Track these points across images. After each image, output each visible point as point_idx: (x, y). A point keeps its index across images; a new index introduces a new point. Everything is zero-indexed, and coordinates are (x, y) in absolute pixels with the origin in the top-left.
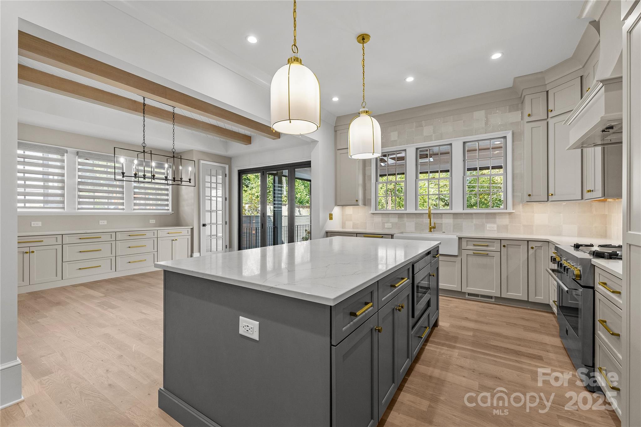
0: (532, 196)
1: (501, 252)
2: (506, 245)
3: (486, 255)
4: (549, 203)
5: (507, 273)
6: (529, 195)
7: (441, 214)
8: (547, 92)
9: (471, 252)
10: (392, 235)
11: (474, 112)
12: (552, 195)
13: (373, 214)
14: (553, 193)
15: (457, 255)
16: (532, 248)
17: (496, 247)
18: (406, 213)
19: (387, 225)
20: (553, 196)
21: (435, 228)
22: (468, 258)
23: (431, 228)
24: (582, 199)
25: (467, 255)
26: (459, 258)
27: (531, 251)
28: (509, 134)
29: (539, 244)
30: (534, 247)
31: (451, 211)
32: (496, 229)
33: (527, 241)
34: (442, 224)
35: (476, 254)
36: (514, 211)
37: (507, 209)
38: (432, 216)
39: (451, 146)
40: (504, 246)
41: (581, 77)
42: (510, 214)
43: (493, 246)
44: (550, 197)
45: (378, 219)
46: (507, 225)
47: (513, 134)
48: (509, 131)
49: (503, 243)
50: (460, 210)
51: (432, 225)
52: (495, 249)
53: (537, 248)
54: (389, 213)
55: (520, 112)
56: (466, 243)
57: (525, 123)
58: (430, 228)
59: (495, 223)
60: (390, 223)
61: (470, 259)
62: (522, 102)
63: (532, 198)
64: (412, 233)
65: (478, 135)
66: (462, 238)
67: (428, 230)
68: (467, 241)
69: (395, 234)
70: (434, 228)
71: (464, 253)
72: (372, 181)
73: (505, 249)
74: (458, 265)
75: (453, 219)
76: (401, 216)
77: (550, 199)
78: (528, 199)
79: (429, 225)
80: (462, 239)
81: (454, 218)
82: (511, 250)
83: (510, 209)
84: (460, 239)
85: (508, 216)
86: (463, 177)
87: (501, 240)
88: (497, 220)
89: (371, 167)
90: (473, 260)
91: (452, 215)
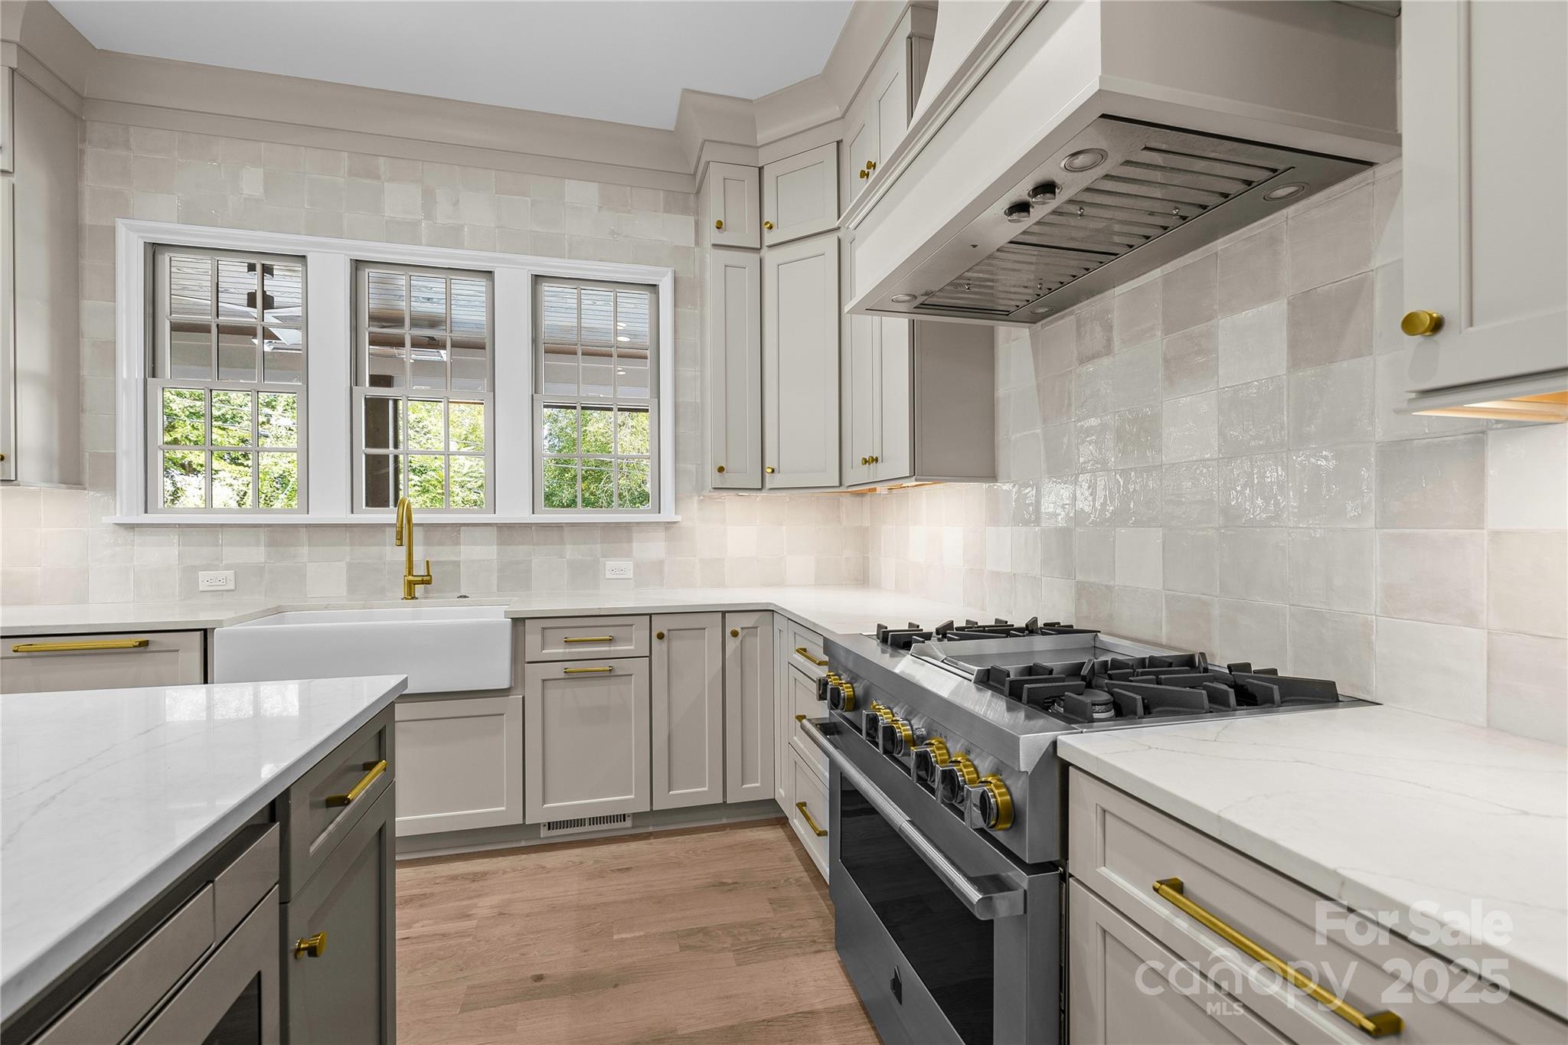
0: (727, 472)
1: (650, 657)
2: (665, 633)
3: (608, 674)
4: (763, 494)
5: (670, 724)
6: (721, 469)
7: (457, 527)
8: (761, 169)
9: (557, 671)
10: (205, 631)
11: (567, 180)
12: (773, 471)
13: (131, 527)
14: (775, 466)
15: (506, 686)
16: (735, 634)
17: (634, 643)
18: (307, 526)
19: (206, 579)
20: (776, 474)
21: (428, 582)
22: (548, 692)
23: (411, 585)
24: (841, 484)
25: (544, 680)
26: (515, 698)
27: (732, 644)
28: (666, 278)
29: (749, 621)
30: (739, 630)
31: (493, 515)
32: (631, 577)
33: (720, 614)
34: (457, 564)
35: (575, 675)
36: (678, 518)
37: (660, 513)
38: (418, 534)
39: (491, 283)
40: (661, 636)
41: (839, 143)
42: (669, 525)
43: (629, 640)
44: (767, 476)
45: (161, 553)
46: (661, 562)
47: (676, 281)
48: (664, 269)
49: (659, 625)
50: (523, 515)
51: (420, 570)
52: (632, 647)
53: (745, 631)
54: (222, 526)
55: (691, 220)
56: (540, 637)
57: (709, 246)
58: (410, 582)
59: (628, 554)
60: (227, 568)
61: (554, 693)
62: (698, 192)
63: (730, 480)
64: (326, 608)
65: (577, 261)
66: (524, 619)
67: (401, 591)
68: (544, 629)
69: (220, 623)
70: (422, 582)
71: (534, 673)
72: (123, 372)
73: (664, 645)
74: (511, 727)
75: (498, 545)
76: (281, 534)
77: (768, 485)
78: (718, 480)
79: (405, 572)
80: (526, 621)
81: (501, 542)
82: (679, 646)
83: (668, 514)
84: (518, 622)
85: (661, 534)
86: (532, 395)
87: (650, 615)
88: (635, 545)
89: (114, 299)
90: (564, 697)
91: (494, 531)
